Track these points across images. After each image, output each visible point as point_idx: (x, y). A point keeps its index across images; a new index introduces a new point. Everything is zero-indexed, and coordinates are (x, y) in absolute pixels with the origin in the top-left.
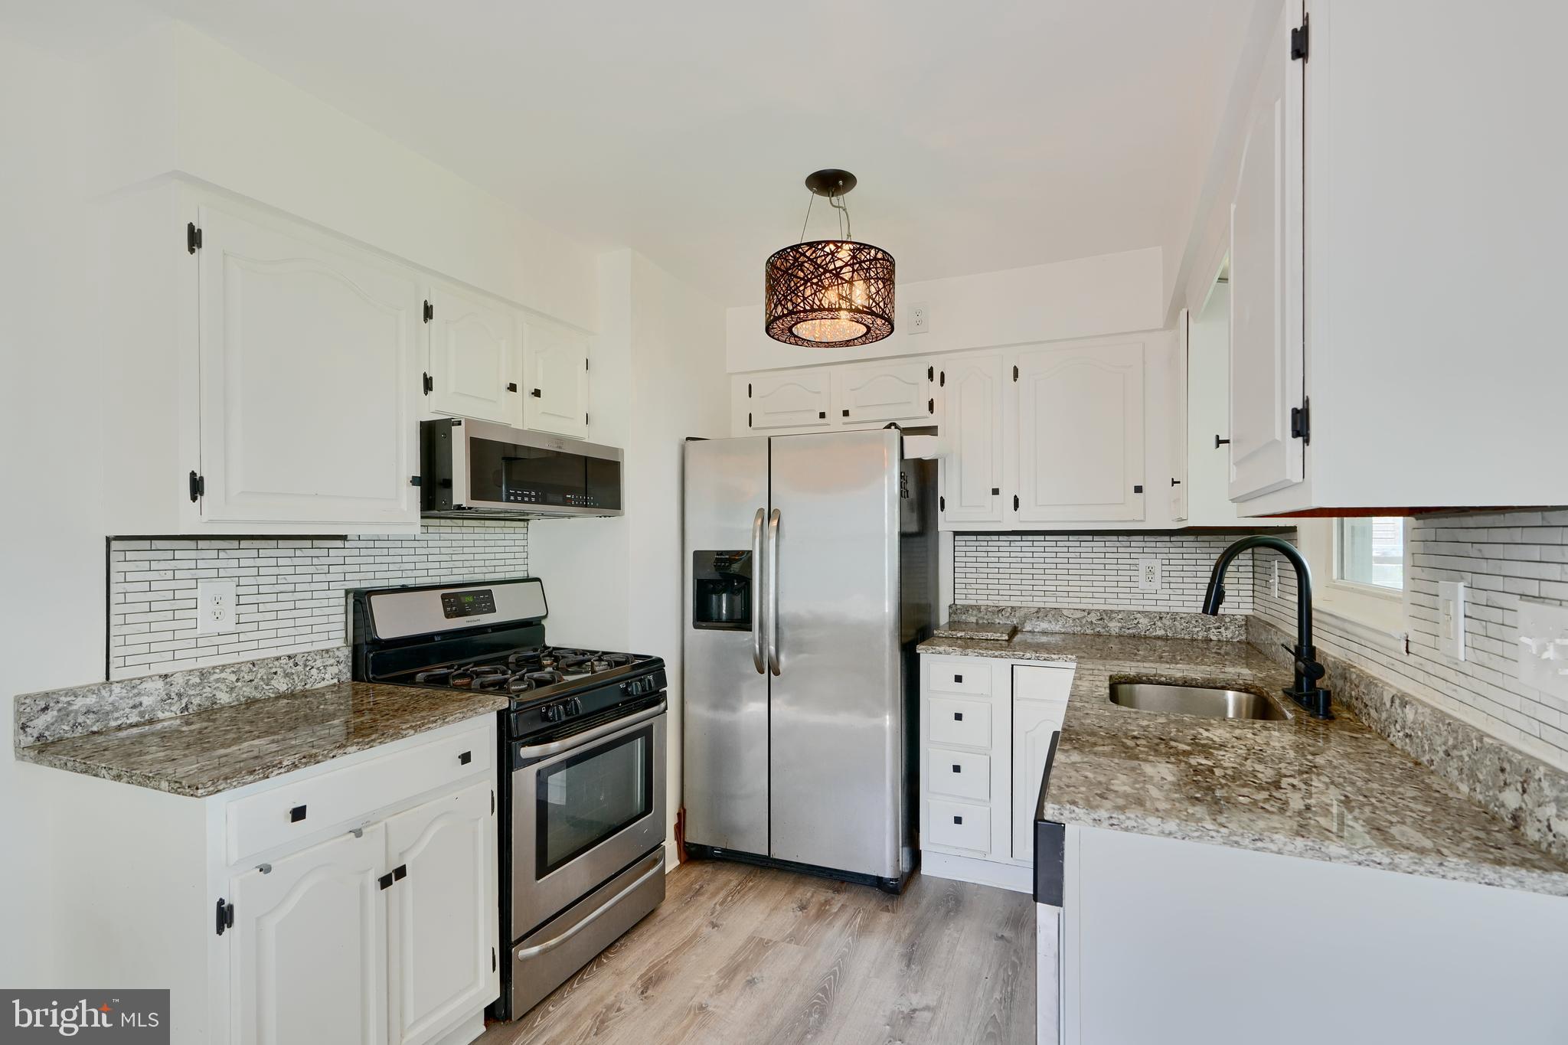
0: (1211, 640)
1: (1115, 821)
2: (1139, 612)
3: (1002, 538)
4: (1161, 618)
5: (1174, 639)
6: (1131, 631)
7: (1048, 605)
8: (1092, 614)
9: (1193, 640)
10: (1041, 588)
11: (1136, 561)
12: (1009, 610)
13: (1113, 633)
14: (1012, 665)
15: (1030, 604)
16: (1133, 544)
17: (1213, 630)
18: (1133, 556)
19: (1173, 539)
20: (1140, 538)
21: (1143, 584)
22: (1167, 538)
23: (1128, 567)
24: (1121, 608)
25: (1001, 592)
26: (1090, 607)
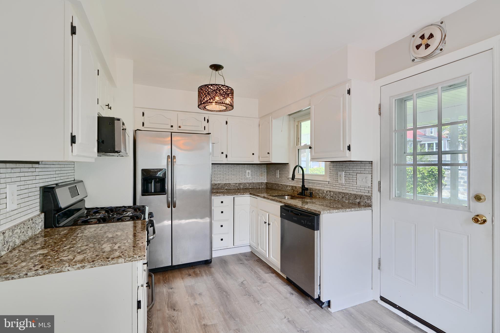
0: (260, 188)
1: (330, 212)
2: (247, 183)
3: (216, 165)
4: (251, 184)
5: (253, 189)
6: (245, 187)
7: (227, 183)
8: (237, 184)
9: (257, 188)
10: (225, 178)
11: (246, 171)
12: (218, 184)
13: (242, 188)
14: (234, 197)
15: (222, 183)
16: (245, 167)
17: (260, 186)
18: (245, 170)
19: (253, 166)
20: (246, 165)
21: (247, 176)
22: (252, 165)
23: (244, 172)
24: (243, 182)
25: (215, 180)
26: (236, 182)
